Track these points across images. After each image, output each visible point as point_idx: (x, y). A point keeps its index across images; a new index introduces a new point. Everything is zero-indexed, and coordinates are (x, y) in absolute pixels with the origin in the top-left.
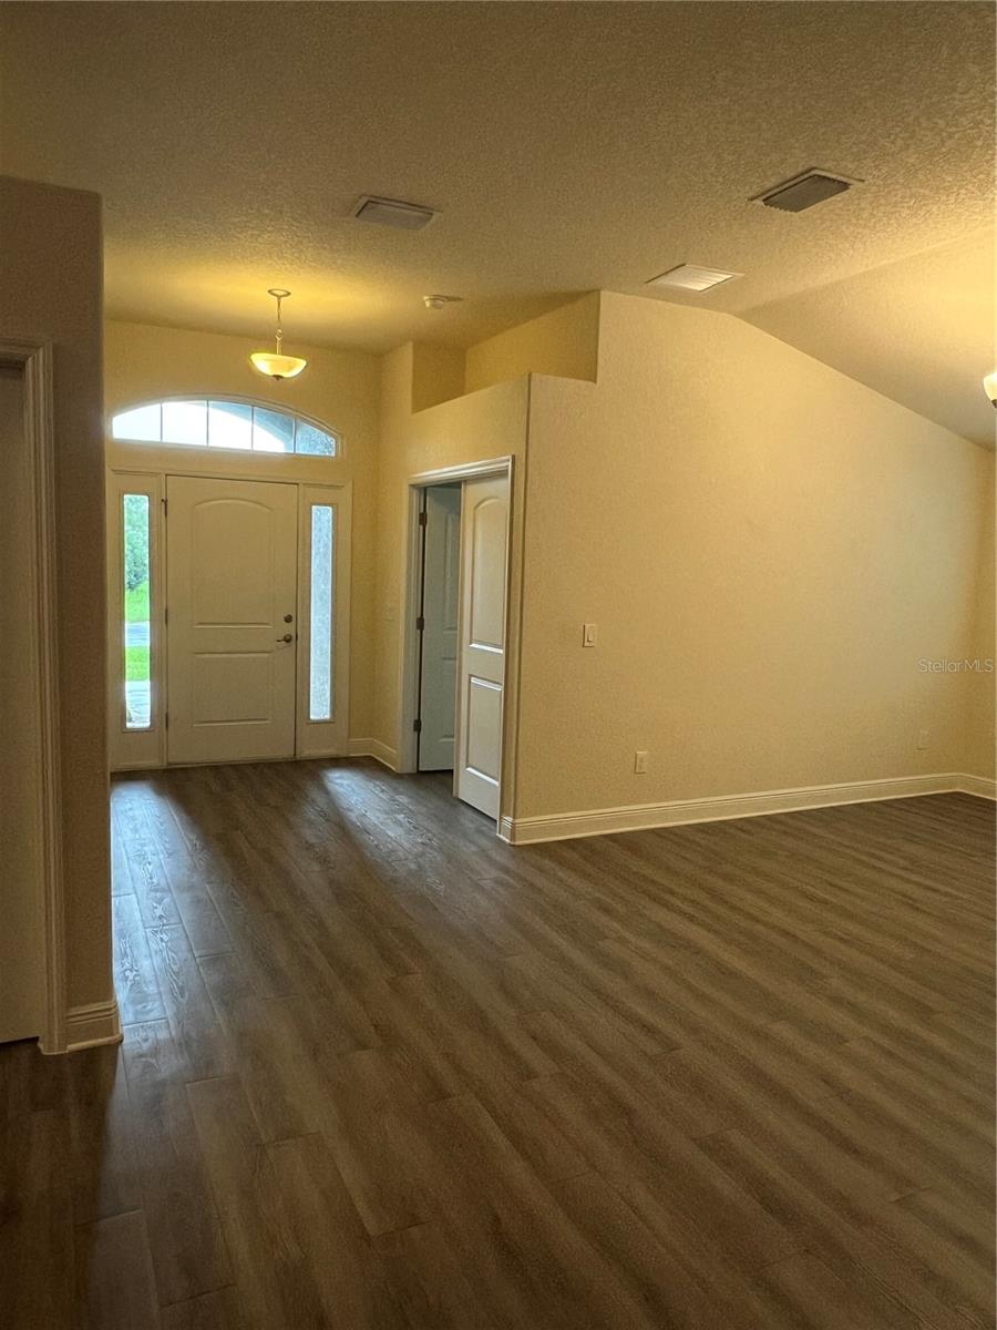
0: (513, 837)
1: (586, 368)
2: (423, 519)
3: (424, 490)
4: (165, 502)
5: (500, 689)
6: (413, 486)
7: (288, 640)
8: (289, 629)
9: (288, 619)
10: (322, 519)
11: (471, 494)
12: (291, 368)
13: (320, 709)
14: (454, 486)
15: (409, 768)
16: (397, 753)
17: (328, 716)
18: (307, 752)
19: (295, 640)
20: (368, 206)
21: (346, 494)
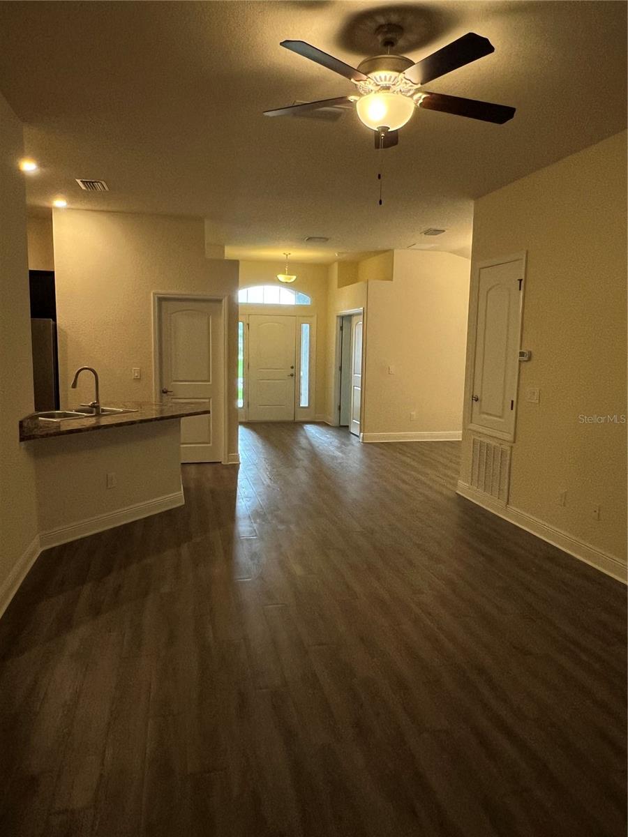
0: (363, 440)
1: (390, 278)
2: (342, 328)
3: (343, 318)
4: (248, 324)
5: (360, 389)
6: (338, 316)
7: (292, 375)
8: (292, 371)
9: (292, 367)
10: (306, 328)
11: (354, 320)
12: (290, 279)
13: (304, 402)
14: (350, 317)
15: (337, 425)
16: (332, 418)
17: (307, 405)
18: (299, 419)
19: (294, 375)
20: (309, 239)
21: (315, 318)
